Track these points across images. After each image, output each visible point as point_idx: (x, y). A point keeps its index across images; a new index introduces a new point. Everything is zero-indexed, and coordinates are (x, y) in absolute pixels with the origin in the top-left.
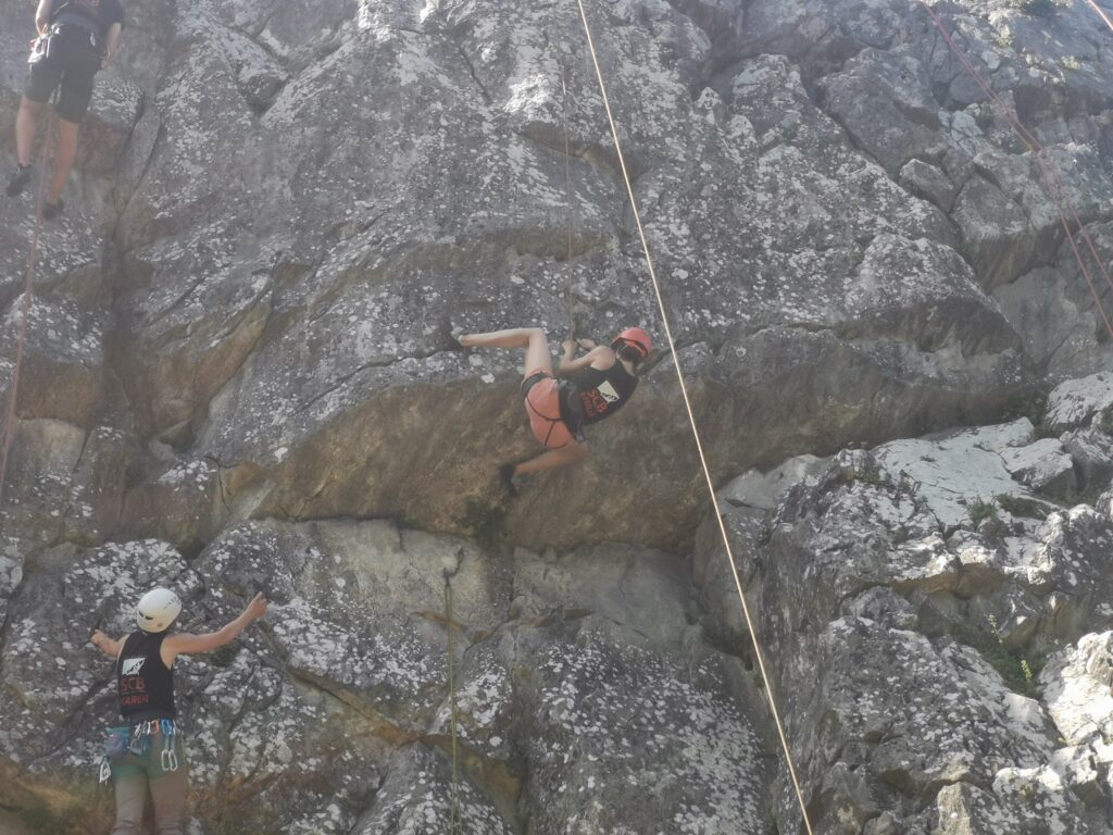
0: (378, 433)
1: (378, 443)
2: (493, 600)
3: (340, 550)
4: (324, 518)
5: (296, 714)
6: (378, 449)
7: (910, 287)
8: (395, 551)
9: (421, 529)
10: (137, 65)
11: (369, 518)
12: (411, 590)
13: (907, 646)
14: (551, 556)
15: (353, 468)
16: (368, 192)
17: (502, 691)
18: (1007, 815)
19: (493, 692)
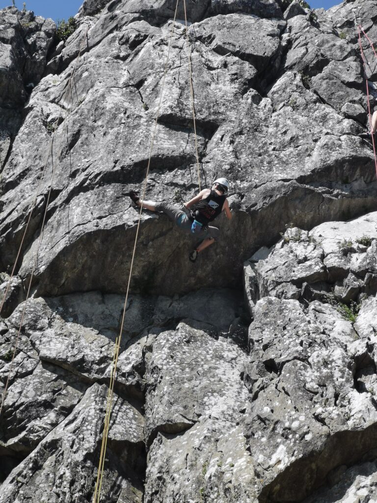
0: (84, 254)
1: (85, 259)
2: (143, 318)
3: (72, 307)
4: (67, 294)
5: (41, 376)
6: (86, 261)
7: (334, 156)
8: (99, 304)
9: (114, 293)
10: (10, 123)
11: (88, 291)
12: (104, 319)
13: (289, 306)
14: (176, 297)
15: (76, 271)
16: (89, 155)
17: (137, 356)
18: (314, 372)
19: (134, 356)
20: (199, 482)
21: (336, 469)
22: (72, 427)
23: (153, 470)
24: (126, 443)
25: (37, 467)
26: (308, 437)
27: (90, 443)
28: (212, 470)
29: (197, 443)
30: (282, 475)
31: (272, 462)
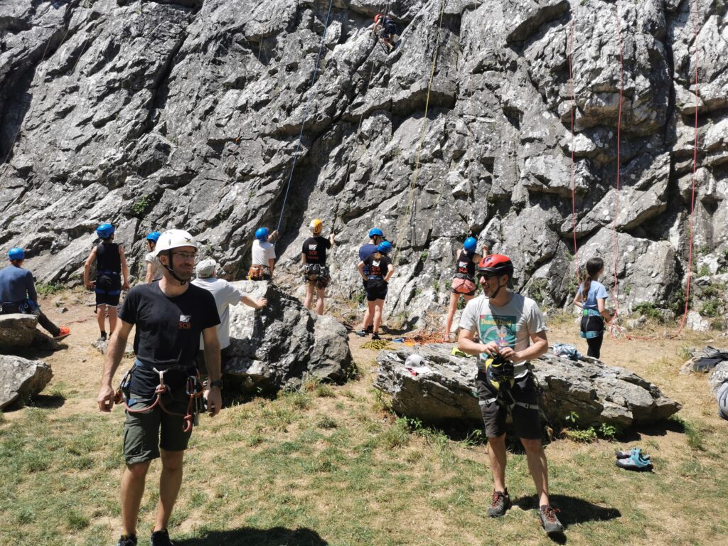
20: (482, 32)
21: (541, 24)
22: (428, 8)
23: (463, 27)
24: (452, 14)
25: (414, 29)
26: (530, 10)
27: (436, 16)
28: (488, 27)
29: (483, 13)
30: (517, 29)
31: (513, 23)
